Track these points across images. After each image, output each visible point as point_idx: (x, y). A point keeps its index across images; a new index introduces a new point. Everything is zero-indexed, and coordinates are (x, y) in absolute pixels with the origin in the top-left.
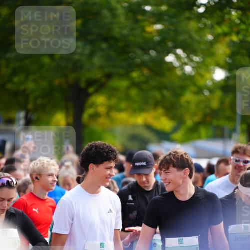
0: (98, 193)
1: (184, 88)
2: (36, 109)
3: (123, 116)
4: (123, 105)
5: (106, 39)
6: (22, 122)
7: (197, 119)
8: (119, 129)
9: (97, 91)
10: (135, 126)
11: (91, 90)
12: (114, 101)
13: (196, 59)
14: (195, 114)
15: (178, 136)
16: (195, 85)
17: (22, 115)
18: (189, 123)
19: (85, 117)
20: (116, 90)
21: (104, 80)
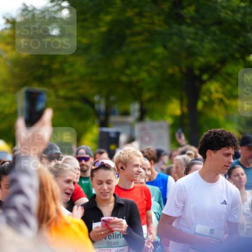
6: (137, 114)
9: (211, 78)
11: (205, 77)
12: (228, 87)
17: (135, 108)
19: (200, 105)
21: (218, 66)
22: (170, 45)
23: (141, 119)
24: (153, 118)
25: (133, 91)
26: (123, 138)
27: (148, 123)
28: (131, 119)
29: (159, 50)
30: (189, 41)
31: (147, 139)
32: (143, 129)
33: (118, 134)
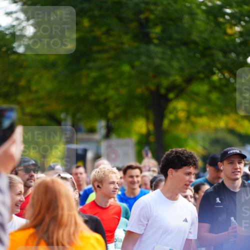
2: (116, 117)
3: (204, 121)
4: (203, 110)
5: (185, 44)
6: (103, 131)
8: (200, 133)
9: (177, 97)
10: (216, 130)
11: (171, 96)
12: (194, 106)
17: (101, 125)
19: (166, 122)
20: (197, 94)
21: (184, 85)
22: (137, 63)
23: (107, 136)
24: (119, 136)
25: (100, 109)
26: (90, 155)
27: (114, 140)
28: (97, 136)
29: (126, 68)
30: (157, 61)
31: (113, 156)
32: (109, 146)
33: (85, 151)
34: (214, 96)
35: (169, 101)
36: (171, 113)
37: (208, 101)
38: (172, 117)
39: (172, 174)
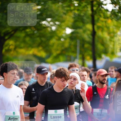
0: (11, 88)
1: (51, 37)
3: (22, 51)
4: (22, 45)
7: (58, 52)
8: (20, 56)
9: (9, 38)
10: (28, 55)
12: (18, 43)
13: (57, 23)
14: (57, 50)
15: (49, 60)
16: (57, 36)
18: (55, 54)
34: (28, 39)
35: (5, 40)
36: (6, 46)
37: (24, 41)
38: (7, 48)
39: (5, 75)
